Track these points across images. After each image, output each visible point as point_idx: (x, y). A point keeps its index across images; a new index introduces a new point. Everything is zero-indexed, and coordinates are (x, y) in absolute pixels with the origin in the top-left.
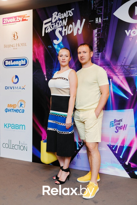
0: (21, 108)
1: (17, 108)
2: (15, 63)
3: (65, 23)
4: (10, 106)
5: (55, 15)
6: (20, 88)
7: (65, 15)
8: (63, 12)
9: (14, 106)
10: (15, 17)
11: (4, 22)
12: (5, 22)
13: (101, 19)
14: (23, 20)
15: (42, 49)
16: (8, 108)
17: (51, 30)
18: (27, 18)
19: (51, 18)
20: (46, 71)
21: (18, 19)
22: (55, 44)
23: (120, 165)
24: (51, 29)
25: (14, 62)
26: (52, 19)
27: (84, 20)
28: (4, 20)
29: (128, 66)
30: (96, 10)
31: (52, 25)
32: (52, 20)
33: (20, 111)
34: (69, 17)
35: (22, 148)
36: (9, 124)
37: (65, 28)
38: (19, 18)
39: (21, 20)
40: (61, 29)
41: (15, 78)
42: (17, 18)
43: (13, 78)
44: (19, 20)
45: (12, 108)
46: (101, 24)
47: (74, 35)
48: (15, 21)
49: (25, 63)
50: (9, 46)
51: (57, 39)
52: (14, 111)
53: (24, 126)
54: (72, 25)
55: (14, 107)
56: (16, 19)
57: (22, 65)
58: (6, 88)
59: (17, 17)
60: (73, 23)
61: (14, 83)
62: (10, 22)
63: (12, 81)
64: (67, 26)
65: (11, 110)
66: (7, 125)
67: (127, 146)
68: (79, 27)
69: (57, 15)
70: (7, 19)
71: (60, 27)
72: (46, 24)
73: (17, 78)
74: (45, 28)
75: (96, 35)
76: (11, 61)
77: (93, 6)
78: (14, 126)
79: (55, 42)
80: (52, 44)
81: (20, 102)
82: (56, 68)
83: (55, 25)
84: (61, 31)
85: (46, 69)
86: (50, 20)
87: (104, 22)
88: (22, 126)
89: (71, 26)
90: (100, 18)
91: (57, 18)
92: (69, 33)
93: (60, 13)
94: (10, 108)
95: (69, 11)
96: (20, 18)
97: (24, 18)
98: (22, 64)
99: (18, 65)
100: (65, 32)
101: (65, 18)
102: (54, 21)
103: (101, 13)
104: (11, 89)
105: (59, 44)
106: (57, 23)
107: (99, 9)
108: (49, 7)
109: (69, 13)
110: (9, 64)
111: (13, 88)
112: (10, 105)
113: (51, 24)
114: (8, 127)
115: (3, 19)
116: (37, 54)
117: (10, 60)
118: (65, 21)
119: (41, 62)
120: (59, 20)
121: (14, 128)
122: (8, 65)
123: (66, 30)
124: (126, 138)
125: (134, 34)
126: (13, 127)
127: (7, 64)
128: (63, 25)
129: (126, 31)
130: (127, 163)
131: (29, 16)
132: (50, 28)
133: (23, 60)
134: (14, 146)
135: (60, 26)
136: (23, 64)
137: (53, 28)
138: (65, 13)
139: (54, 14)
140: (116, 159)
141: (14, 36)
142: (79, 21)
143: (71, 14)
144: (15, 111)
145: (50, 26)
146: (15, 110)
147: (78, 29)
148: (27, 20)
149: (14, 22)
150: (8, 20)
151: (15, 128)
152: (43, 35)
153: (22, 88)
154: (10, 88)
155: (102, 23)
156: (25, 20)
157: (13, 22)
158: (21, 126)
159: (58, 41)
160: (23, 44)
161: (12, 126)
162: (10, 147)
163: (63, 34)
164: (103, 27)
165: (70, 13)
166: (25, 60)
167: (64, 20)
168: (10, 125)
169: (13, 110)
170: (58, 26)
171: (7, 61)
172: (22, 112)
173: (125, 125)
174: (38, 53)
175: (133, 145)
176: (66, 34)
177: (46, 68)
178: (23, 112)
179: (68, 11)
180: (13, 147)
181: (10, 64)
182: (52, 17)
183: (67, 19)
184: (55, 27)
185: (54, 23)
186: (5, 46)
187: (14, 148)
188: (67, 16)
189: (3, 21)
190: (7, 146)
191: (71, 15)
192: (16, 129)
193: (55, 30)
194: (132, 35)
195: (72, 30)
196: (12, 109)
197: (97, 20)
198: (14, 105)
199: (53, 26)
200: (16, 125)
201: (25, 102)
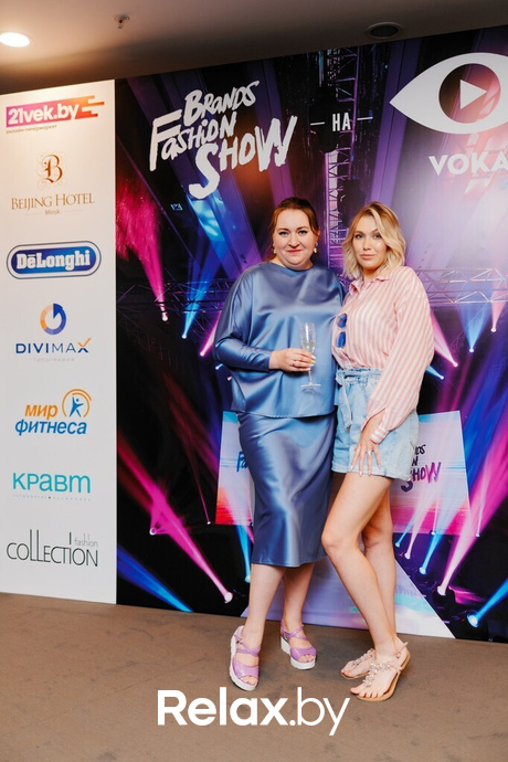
0: (75, 418)
1: (59, 418)
2: (51, 261)
3: (228, 127)
4: (36, 410)
5: (193, 99)
6: (71, 348)
7: (230, 101)
8: (220, 91)
9: (47, 410)
10: (53, 105)
11: (12, 121)
12: (16, 122)
13: (351, 117)
14: (80, 115)
15: (147, 214)
16: (28, 419)
17: (181, 151)
18: (94, 110)
19: (180, 111)
20: (164, 289)
21: (63, 112)
22: (195, 199)
23: (421, 598)
24: (180, 146)
25: (49, 258)
26: (183, 114)
27: (293, 121)
28: (10, 113)
29: (441, 273)
30: (334, 88)
31: (183, 132)
32: (182, 118)
33: (73, 428)
34: (242, 109)
35: (79, 557)
36: (29, 475)
37: (230, 145)
38: (64, 107)
39: (74, 114)
40: (214, 148)
41: (52, 312)
42: (60, 108)
43: (44, 314)
44: (65, 116)
45: (42, 418)
46: (350, 134)
47: (261, 170)
48: (51, 118)
49: (88, 263)
50: (31, 203)
51: (202, 181)
52: (49, 427)
53: (84, 481)
54: (254, 136)
55: (49, 414)
56: (55, 112)
57: (77, 268)
58: (21, 348)
59: (59, 105)
60: (257, 129)
61: (48, 331)
62: (33, 122)
63: (43, 322)
64: (236, 139)
65: (40, 426)
66: (24, 480)
67: (442, 533)
68: (277, 143)
69: (202, 101)
70: (21, 110)
71: (213, 142)
72: (161, 129)
73: (59, 315)
74: (161, 145)
75: (335, 171)
76: (39, 255)
77: (321, 76)
78: (50, 481)
79: (195, 190)
80: (183, 197)
81: (70, 396)
82: (199, 280)
83: (195, 133)
84: (214, 154)
85: (164, 282)
86: (175, 116)
87: (360, 127)
88: (80, 480)
89: (248, 138)
90: (346, 115)
91: (202, 110)
92: (242, 163)
93: (212, 95)
94: (34, 419)
95: (242, 89)
96: (70, 107)
97: (84, 109)
98: (77, 264)
99: (62, 269)
100: (229, 158)
101: (229, 112)
102: (189, 120)
103: (350, 99)
104: (38, 351)
105: (207, 200)
106: (200, 127)
107: (343, 85)
108: (172, 75)
109: (241, 94)
110: (30, 267)
111: (44, 347)
112: (35, 407)
113: (181, 130)
114: (26, 486)
115: (8, 109)
116: (130, 231)
117: (34, 252)
118: (229, 121)
119: (147, 258)
120: (208, 116)
121: (50, 488)
122: (27, 270)
123: (233, 151)
124: (437, 507)
125: (460, 168)
126: (45, 486)
127: (24, 267)
128: (222, 136)
129: (432, 159)
130: (442, 590)
131: (103, 103)
132: (178, 142)
133: (82, 250)
134: (48, 550)
135: (211, 137)
136: (83, 264)
137: (187, 143)
138: (227, 95)
139: (189, 98)
140: (408, 577)
141: (49, 169)
142: (276, 124)
143: (248, 98)
144: (54, 427)
145: (176, 137)
146: (53, 425)
147: (275, 150)
148: (96, 115)
149: (49, 121)
150: (26, 113)
151: (53, 487)
152: (153, 167)
153: (77, 348)
154: (33, 348)
155: (353, 132)
156: (89, 115)
157: (43, 121)
158: (76, 481)
159: (203, 186)
160: (81, 197)
161: (40, 481)
162: (34, 557)
163: (223, 166)
164: (357, 143)
165: (247, 95)
166: (87, 252)
167: (225, 118)
168: (33, 479)
169: (46, 426)
170: (205, 136)
171: (24, 256)
172: (79, 433)
173: (433, 464)
174: (133, 228)
175: (459, 531)
176: (234, 166)
177: (165, 278)
178: (84, 432)
179: (238, 87)
180: (47, 556)
181: (34, 266)
182: (182, 106)
183: (234, 114)
184: (195, 140)
185: (189, 127)
186: (16, 204)
187: (48, 558)
188: (236, 106)
189: (9, 117)
190: (23, 552)
191: (248, 103)
192: (56, 490)
193: (195, 150)
194: (453, 170)
195: (252, 153)
196: (43, 423)
197: (336, 122)
198: (50, 407)
199: (186, 137)
200: (56, 476)
201: (88, 398)
